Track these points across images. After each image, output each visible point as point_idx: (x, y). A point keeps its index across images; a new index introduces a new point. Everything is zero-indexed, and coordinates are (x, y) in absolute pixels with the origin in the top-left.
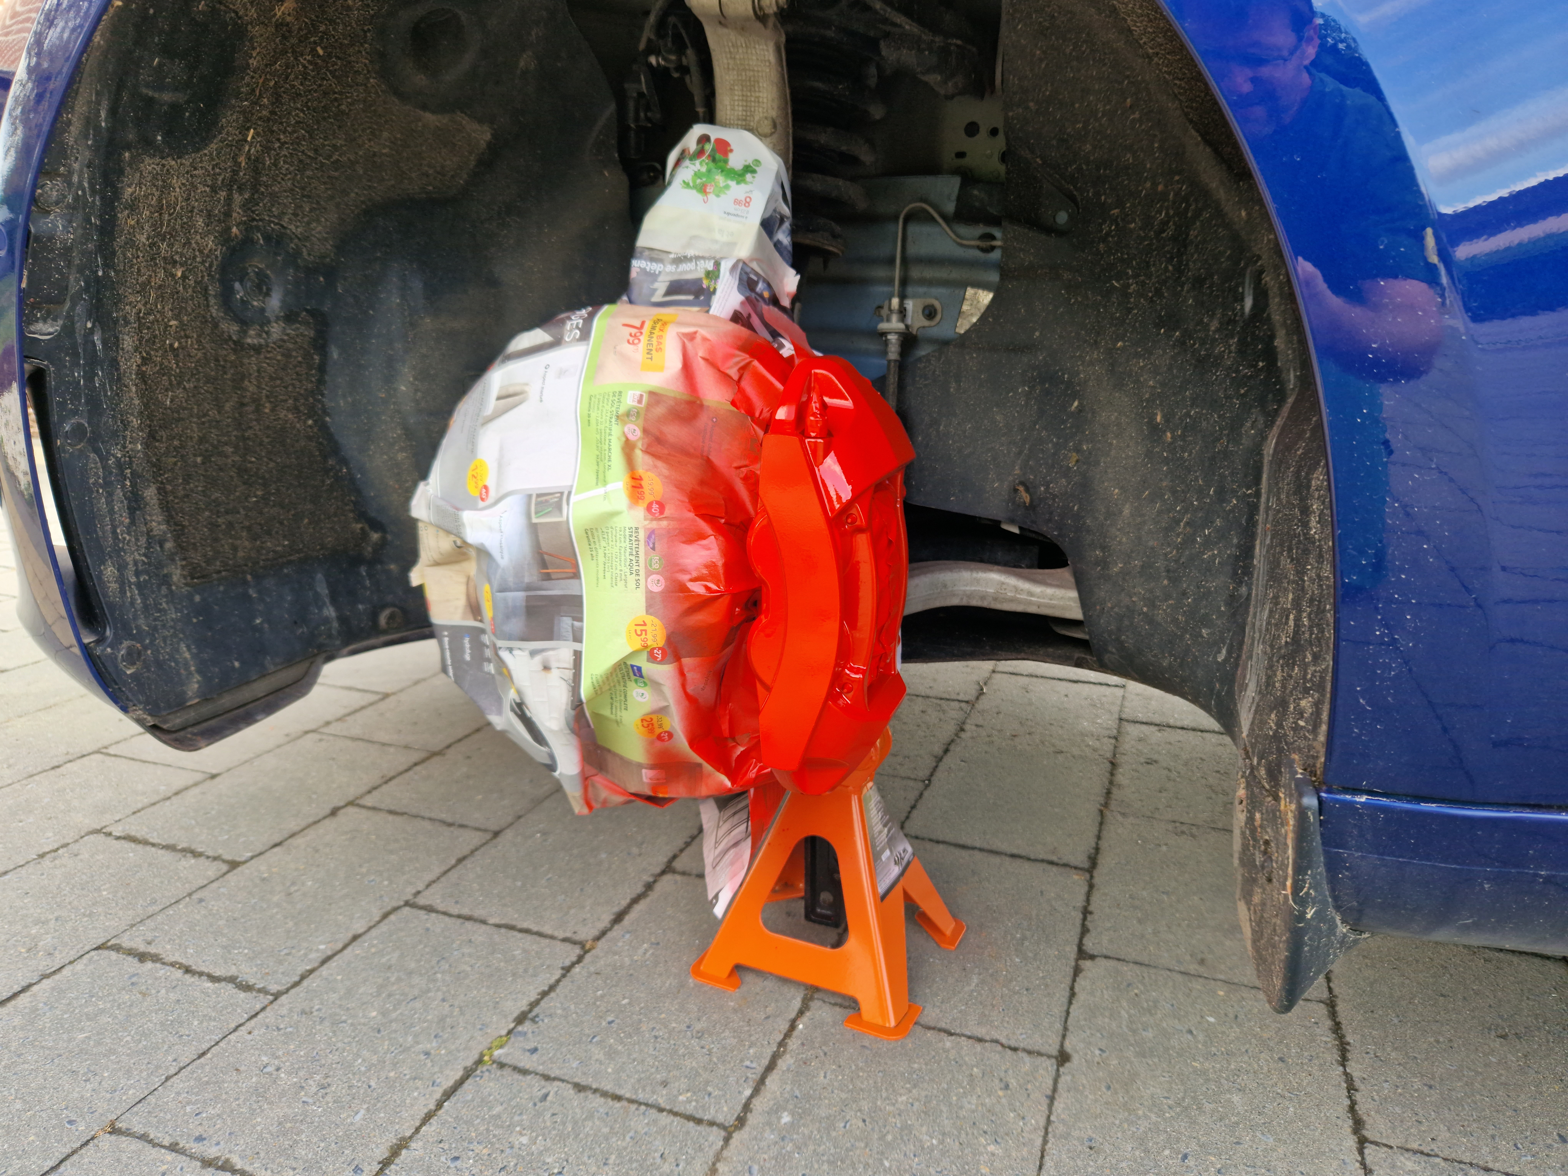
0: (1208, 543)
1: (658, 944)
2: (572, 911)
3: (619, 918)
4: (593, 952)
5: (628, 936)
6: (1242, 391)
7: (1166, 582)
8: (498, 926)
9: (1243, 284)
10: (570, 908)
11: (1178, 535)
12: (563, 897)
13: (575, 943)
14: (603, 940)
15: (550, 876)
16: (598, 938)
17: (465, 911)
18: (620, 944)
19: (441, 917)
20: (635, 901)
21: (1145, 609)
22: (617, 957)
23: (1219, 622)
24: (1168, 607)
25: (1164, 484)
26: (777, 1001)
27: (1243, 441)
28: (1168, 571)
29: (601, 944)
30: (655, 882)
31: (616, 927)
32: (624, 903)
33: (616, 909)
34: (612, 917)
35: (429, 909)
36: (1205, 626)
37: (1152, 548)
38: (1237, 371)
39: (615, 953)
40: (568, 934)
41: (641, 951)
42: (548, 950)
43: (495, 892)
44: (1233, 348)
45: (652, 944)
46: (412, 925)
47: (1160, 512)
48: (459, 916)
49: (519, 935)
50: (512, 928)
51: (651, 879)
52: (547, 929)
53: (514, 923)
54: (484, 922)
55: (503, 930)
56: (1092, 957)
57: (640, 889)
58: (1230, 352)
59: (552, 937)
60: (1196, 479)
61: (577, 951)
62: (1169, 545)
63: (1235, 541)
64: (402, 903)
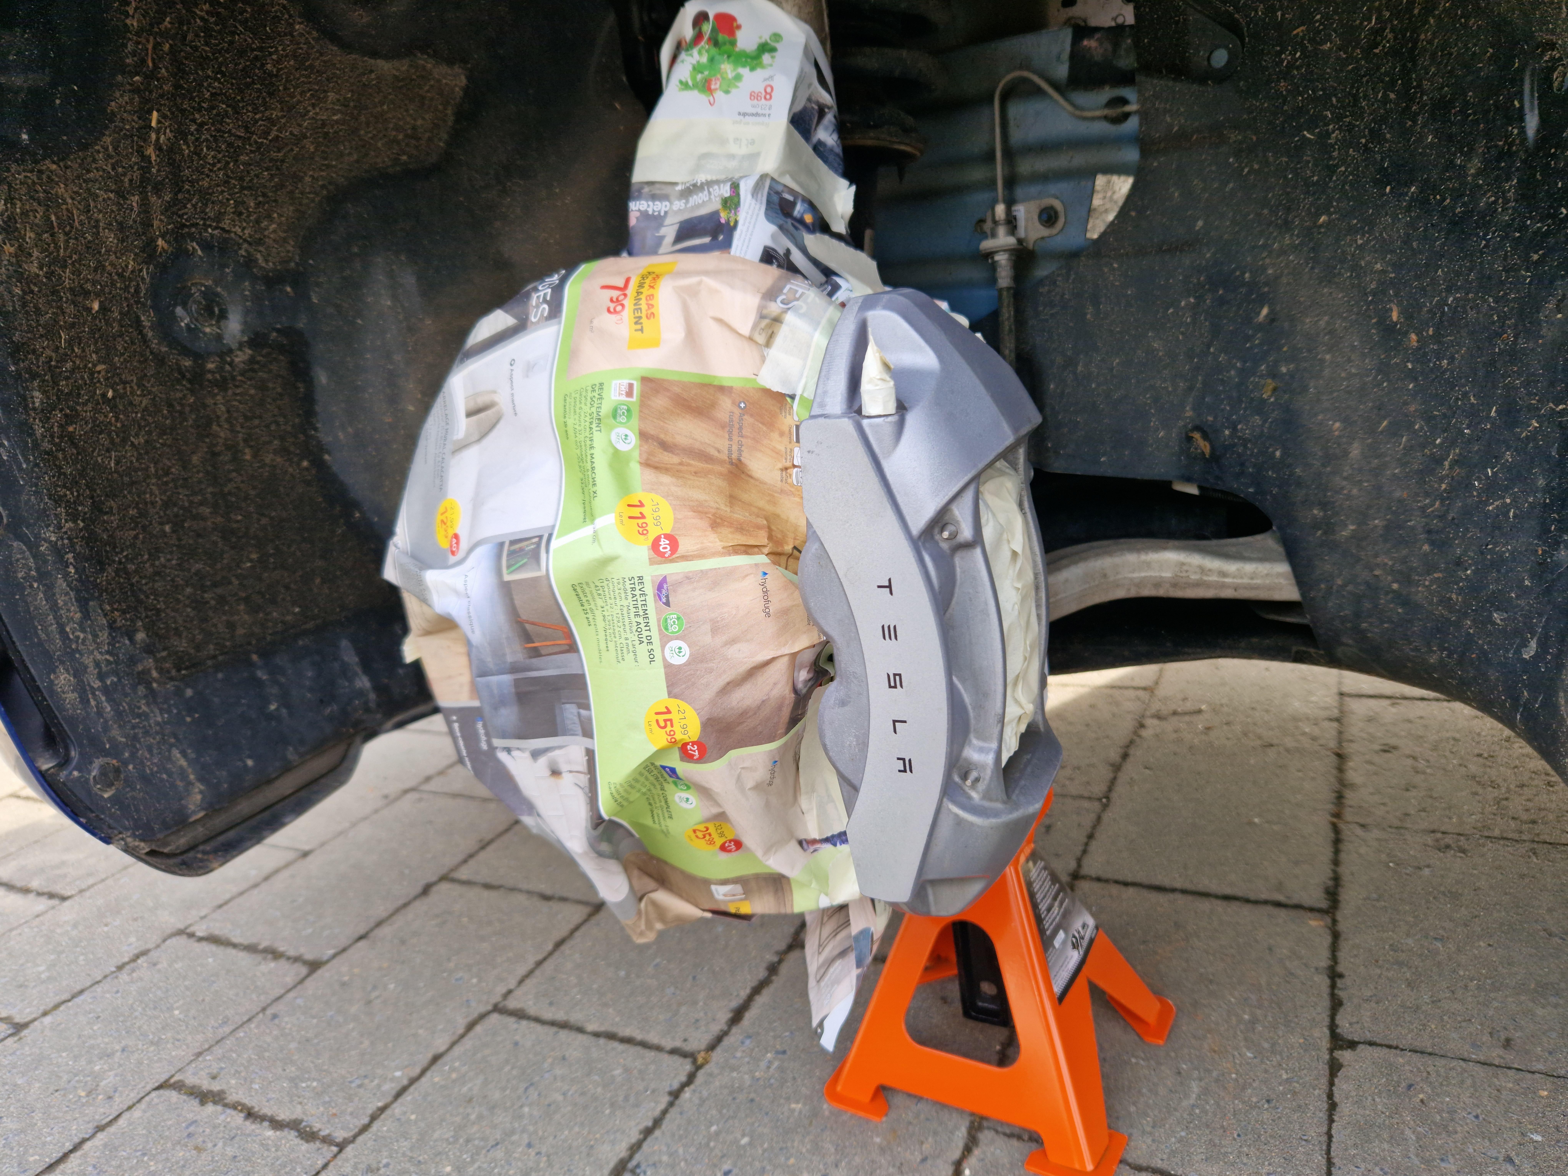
0: (1492, 488)
1: (784, 1052)
2: (683, 1009)
3: (737, 1016)
4: (707, 1067)
5: (748, 1042)
6: (1536, 257)
7: (1426, 547)
8: (597, 1035)
9: (1520, 94)
10: (680, 1004)
11: (1441, 480)
12: (672, 989)
13: (684, 1055)
14: (719, 1050)
15: (658, 960)
16: (712, 1047)
17: (560, 1016)
18: (739, 1054)
19: (533, 1025)
20: (757, 990)
21: (1395, 586)
22: (735, 1074)
23: (1522, 602)
24: (1432, 582)
25: (1412, 408)
26: (935, 1133)
27: (1544, 332)
28: (1429, 532)
29: (717, 1055)
30: (780, 961)
31: (734, 1030)
32: (744, 993)
33: (735, 1003)
34: (729, 1015)
35: (520, 1015)
36: (1498, 609)
37: (1400, 501)
38: (1522, 228)
39: (733, 1069)
40: (678, 1044)
41: (763, 1064)
42: (652, 1067)
43: (595, 986)
44: (1510, 195)
45: (778, 1052)
46: (499, 1039)
47: (1409, 449)
48: (553, 1023)
49: (620, 1047)
50: (611, 1036)
51: (775, 959)
52: (653, 1038)
53: (613, 1029)
54: (580, 1030)
55: (602, 1041)
56: (1352, 1045)
57: (762, 974)
58: (1506, 201)
59: (658, 1048)
60: (1465, 395)
61: (688, 1067)
62: (1427, 494)
63: (1541, 482)
64: (490, 1008)
